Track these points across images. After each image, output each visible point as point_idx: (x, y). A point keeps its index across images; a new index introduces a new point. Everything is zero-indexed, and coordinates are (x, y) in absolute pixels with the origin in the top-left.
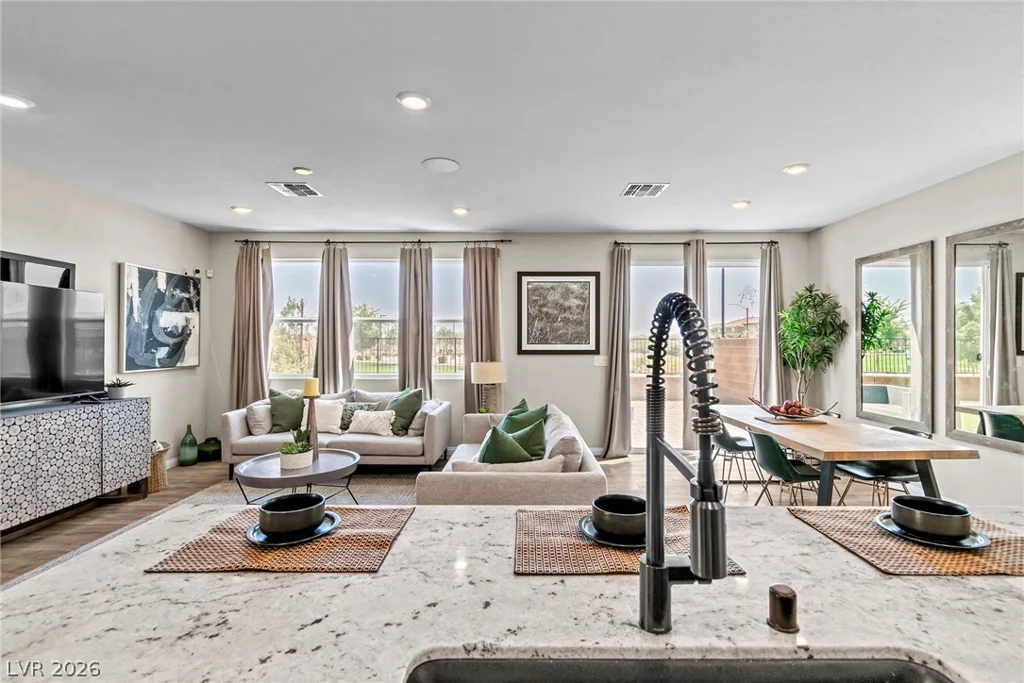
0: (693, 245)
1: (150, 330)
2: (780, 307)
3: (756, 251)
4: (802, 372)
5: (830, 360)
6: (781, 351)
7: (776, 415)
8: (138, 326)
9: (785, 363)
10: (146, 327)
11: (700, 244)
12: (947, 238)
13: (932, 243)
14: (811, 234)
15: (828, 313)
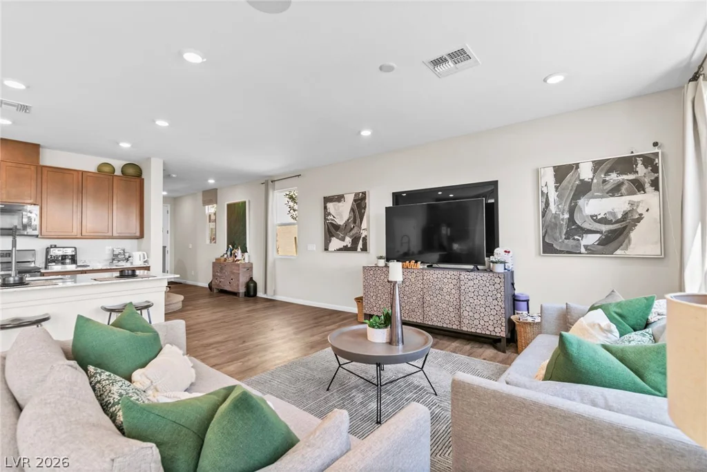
1: (571, 220)
8: (556, 217)
10: (567, 216)
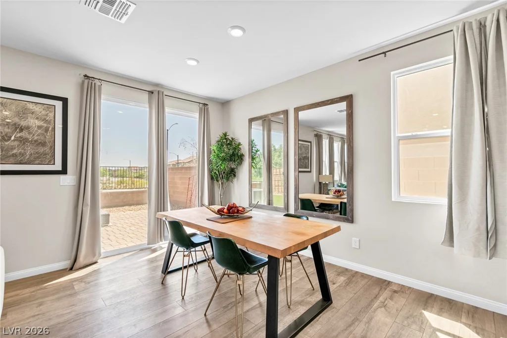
0: (156, 94)
2: (209, 144)
3: (196, 107)
4: (222, 183)
5: (235, 176)
6: (210, 171)
7: (222, 215)
9: (212, 178)
11: (161, 95)
12: (295, 108)
13: (287, 110)
14: (225, 104)
15: (235, 149)
